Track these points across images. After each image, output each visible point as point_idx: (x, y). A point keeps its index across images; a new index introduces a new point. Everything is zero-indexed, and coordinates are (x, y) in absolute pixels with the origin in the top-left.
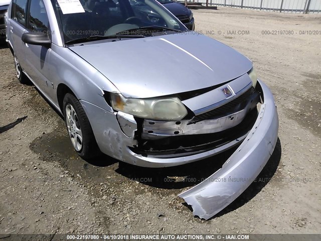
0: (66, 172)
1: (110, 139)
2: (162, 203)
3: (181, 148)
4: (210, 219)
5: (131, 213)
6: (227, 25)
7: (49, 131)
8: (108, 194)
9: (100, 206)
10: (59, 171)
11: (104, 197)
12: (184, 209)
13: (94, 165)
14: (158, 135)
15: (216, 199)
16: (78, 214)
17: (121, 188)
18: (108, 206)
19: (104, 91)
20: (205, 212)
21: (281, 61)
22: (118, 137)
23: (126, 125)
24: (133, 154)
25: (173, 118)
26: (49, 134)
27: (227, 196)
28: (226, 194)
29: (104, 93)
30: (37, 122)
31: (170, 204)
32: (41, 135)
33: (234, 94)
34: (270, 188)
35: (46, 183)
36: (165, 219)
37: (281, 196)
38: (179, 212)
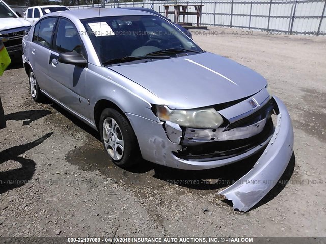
0: (110, 179)
1: (155, 146)
2: (203, 201)
3: (216, 152)
4: (248, 211)
5: (179, 210)
6: (221, 45)
7: (80, 144)
8: (154, 196)
9: (150, 205)
10: (102, 179)
11: (151, 198)
12: (223, 205)
13: (133, 172)
14: (197, 141)
15: (252, 193)
16: (131, 214)
17: (164, 190)
18: (157, 205)
19: (152, 104)
20: (244, 206)
21: (279, 78)
22: (164, 143)
23: (173, 132)
24: (177, 158)
25: (210, 126)
26: (81, 148)
27: (261, 191)
28: (260, 189)
29: (151, 106)
30: (66, 137)
31: (211, 202)
32: (73, 148)
33: (258, 105)
34: (292, 185)
35: (93, 190)
36: (210, 213)
37: (302, 191)
38: (220, 208)
